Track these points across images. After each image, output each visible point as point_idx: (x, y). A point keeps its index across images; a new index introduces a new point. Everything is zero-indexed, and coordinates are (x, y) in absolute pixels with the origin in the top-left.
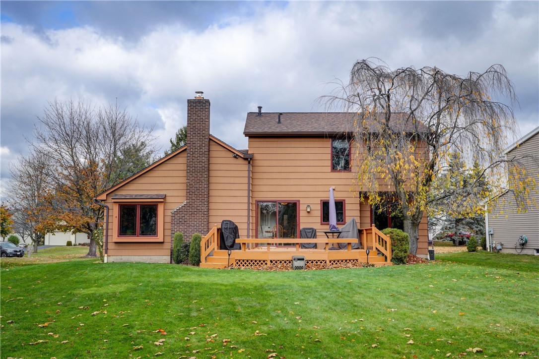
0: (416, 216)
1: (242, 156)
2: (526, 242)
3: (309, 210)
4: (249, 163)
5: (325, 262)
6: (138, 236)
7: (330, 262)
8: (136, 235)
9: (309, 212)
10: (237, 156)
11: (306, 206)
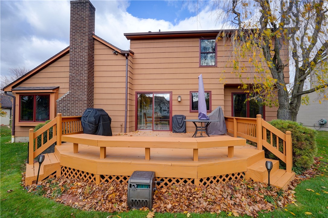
0: (294, 105)
1: (120, 52)
4: (127, 58)
5: (193, 182)
6: (35, 122)
7: (201, 180)
8: (33, 120)
9: (179, 102)
10: (116, 53)
11: (178, 96)
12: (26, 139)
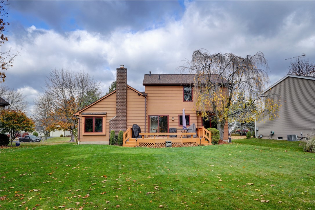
0: (223, 122)
1: (142, 95)
2: (274, 134)
3: (173, 119)
4: (145, 98)
5: (181, 144)
6: (94, 132)
7: (183, 144)
9: (173, 121)
10: (140, 95)
11: (172, 117)
12: (86, 143)
